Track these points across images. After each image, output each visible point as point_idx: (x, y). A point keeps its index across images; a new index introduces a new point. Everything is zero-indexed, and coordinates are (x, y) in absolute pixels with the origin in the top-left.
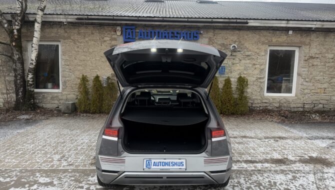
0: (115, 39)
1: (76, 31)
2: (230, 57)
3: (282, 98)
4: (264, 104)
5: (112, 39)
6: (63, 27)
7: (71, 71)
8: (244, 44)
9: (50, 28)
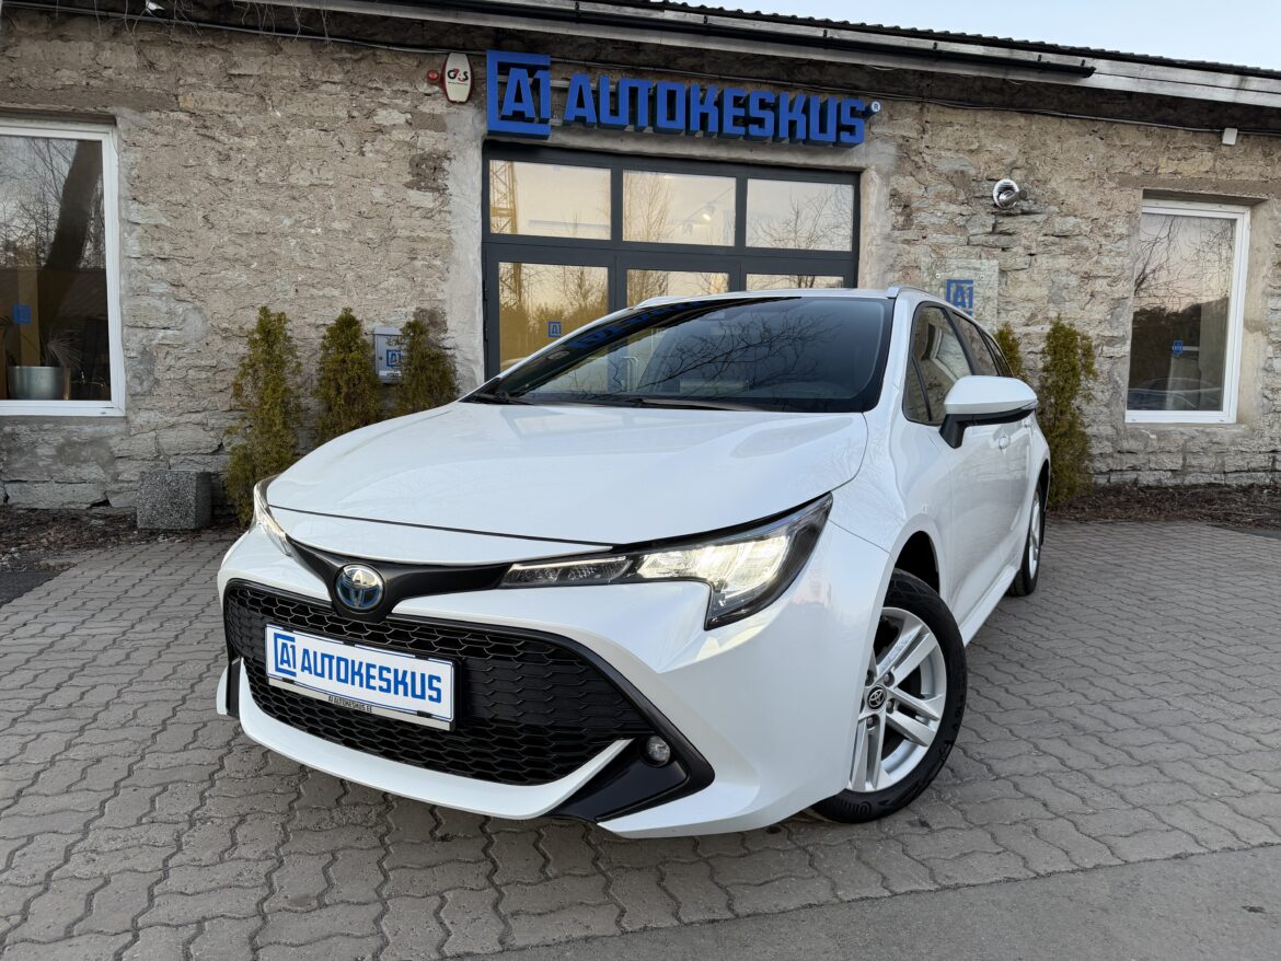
0: (437, 124)
1: (211, 63)
2: (992, 239)
3: (1192, 432)
4: (1123, 457)
5: (417, 122)
6: (129, 35)
7: (183, 293)
8: (1045, 182)
9: (47, 36)
